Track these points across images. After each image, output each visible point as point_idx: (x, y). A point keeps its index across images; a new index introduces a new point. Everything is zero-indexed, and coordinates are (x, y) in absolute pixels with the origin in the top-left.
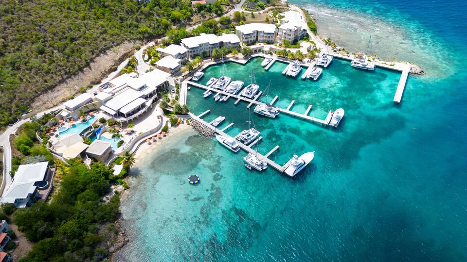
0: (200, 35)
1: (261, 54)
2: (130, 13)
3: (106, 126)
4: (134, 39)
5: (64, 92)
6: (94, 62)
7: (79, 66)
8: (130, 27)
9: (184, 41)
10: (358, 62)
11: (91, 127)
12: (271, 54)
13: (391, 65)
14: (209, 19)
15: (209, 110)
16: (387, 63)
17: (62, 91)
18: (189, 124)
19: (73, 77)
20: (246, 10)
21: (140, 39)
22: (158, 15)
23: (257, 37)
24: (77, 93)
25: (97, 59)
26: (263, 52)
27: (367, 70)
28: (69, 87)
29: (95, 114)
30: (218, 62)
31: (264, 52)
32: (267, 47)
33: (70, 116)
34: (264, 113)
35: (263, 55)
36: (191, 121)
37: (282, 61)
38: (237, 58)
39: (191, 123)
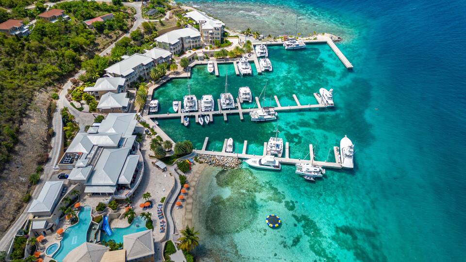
0: (122, 60)
1: (196, 62)
2: (13, 55)
3: (109, 213)
4: (43, 87)
5: (11, 195)
6: (22, 133)
7: (7, 147)
8: (26, 72)
9: (110, 70)
10: (290, 43)
11: (92, 225)
12: (208, 58)
13: (314, 39)
14: (117, 38)
15: (207, 138)
16: (310, 38)
17: (7, 194)
18: (201, 163)
19: (7, 166)
20: (150, 19)
21: (50, 84)
22: (52, 48)
23: (183, 44)
24: (29, 187)
25: (23, 128)
26: (197, 59)
27: (301, 48)
28: (13, 184)
29: (81, 204)
30: (160, 84)
31: (199, 58)
32: (200, 53)
33: (51, 224)
34: (265, 117)
35: (200, 62)
36: (200, 158)
37: (224, 62)
38: (178, 73)
39: (202, 160)
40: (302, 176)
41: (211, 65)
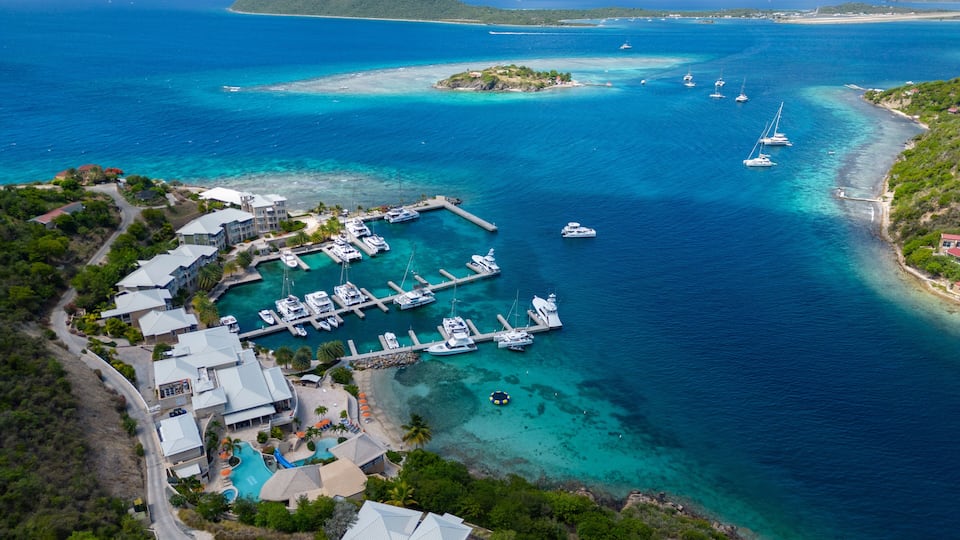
1: (259, 259)
3: (277, 444)
5: (114, 448)
9: (126, 283)
10: (395, 214)
12: (277, 250)
13: (426, 205)
14: (105, 239)
15: (351, 342)
16: (421, 204)
18: (363, 369)
20: (149, 205)
23: (227, 235)
24: (129, 437)
26: (259, 254)
30: (217, 296)
31: (261, 252)
32: (260, 244)
34: (420, 300)
35: (264, 258)
36: (359, 364)
37: (307, 251)
38: (238, 277)
39: (361, 366)
40: (508, 349)
41: (289, 259)
